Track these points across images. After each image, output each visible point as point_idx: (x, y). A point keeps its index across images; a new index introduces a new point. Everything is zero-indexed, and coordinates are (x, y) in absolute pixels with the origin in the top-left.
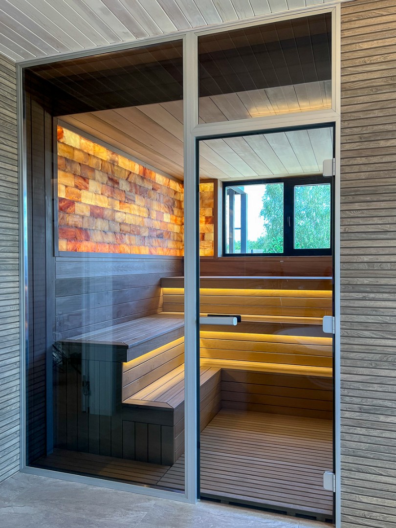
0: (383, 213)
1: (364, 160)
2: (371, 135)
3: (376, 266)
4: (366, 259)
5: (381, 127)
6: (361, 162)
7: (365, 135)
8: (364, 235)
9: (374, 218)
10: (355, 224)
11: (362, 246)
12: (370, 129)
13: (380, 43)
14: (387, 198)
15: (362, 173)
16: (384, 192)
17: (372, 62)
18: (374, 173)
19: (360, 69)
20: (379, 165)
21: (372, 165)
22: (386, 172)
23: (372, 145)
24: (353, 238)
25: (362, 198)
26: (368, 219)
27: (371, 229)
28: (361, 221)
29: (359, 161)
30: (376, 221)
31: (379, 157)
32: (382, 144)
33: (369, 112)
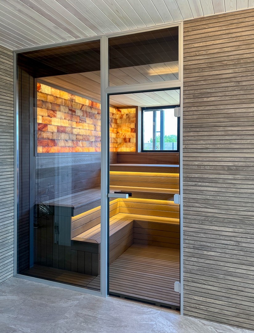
0: (206, 138)
1: (195, 109)
2: (199, 94)
3: (202, 168)
4: (196, 163)
5: (205, 90)
6: (194, 110)
7: (196, 94)
8: (195, 150)
9: (201, 141)
10: (191, 143)
11: (194, 156)
12: (199, 91)
13: (204, 44)
14: (208, 130)
15: (195, 116)
16: (206, 126)
17: (200, 54)
18: (201, 116)
19: (193, 58)
20: (204, 111)
21: (200, 111)
22: (207, 115)
23: (200, 100)
24: (189, 152)
25: (194, 130)
26: (198, 141)
27: (199, 147)
28: (194, 142)
29: (193, 109)
30: (202, 142)
31: (203, 107)
32: (205, 99)
33: (198, 82)
